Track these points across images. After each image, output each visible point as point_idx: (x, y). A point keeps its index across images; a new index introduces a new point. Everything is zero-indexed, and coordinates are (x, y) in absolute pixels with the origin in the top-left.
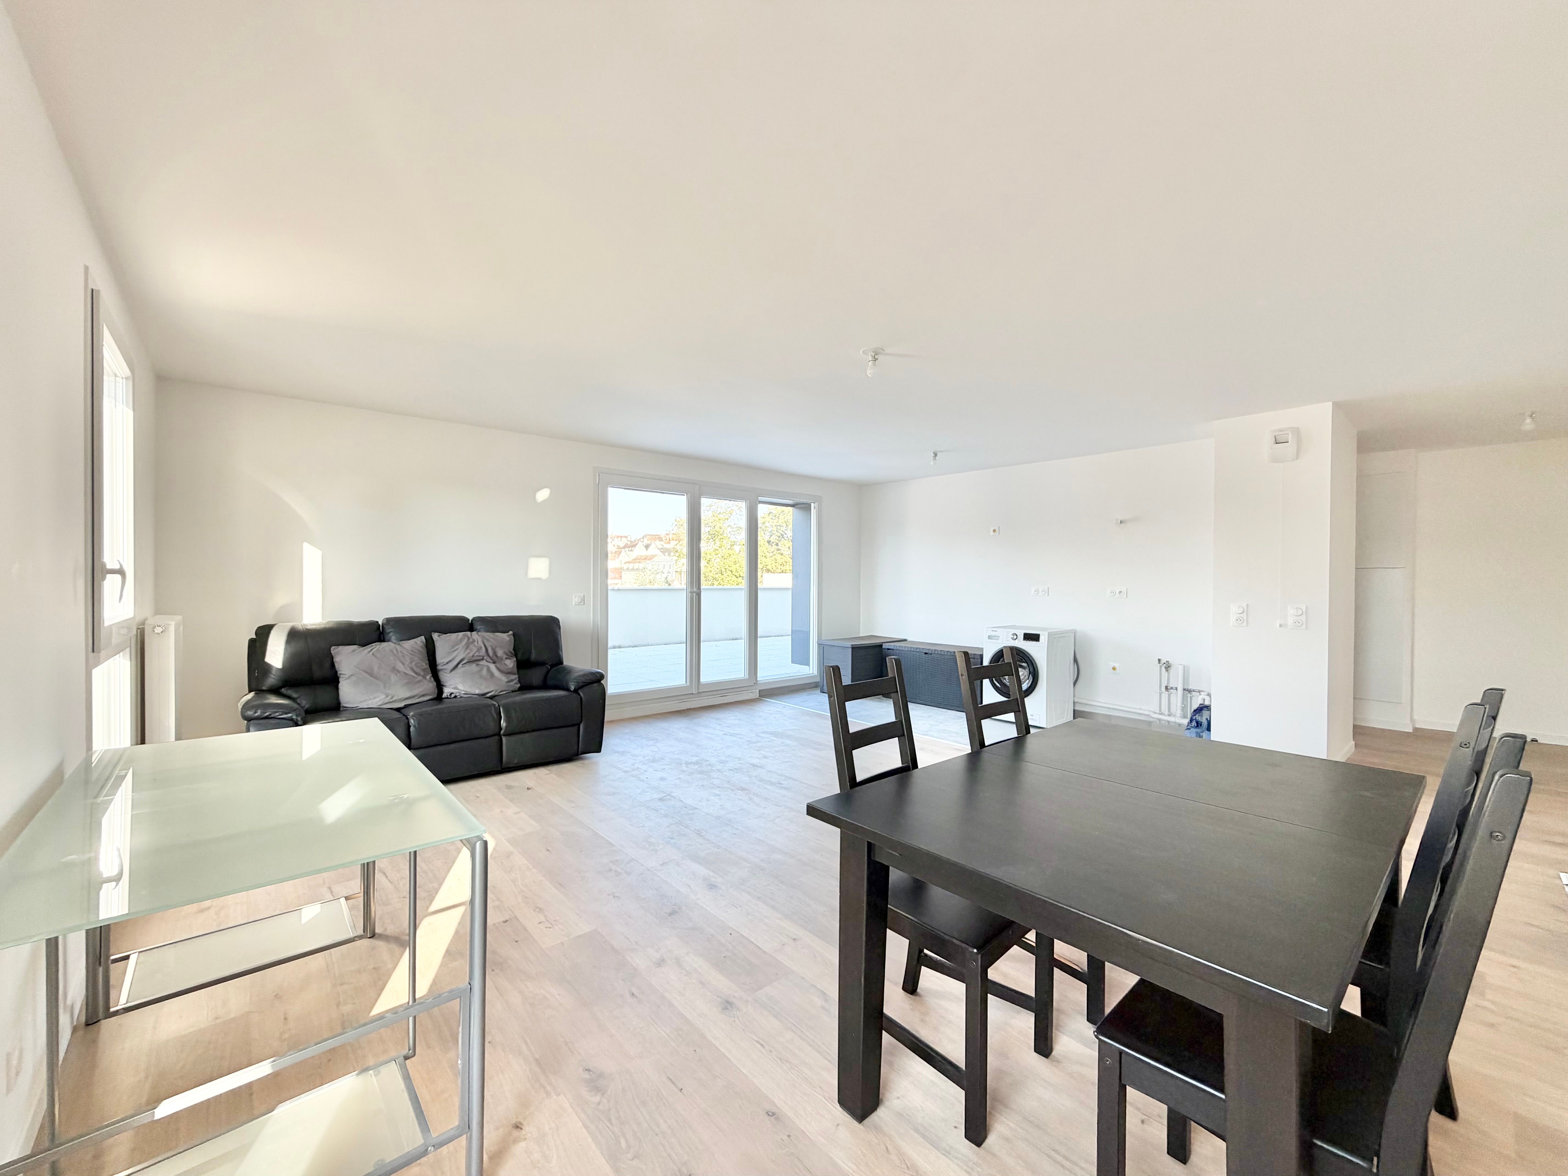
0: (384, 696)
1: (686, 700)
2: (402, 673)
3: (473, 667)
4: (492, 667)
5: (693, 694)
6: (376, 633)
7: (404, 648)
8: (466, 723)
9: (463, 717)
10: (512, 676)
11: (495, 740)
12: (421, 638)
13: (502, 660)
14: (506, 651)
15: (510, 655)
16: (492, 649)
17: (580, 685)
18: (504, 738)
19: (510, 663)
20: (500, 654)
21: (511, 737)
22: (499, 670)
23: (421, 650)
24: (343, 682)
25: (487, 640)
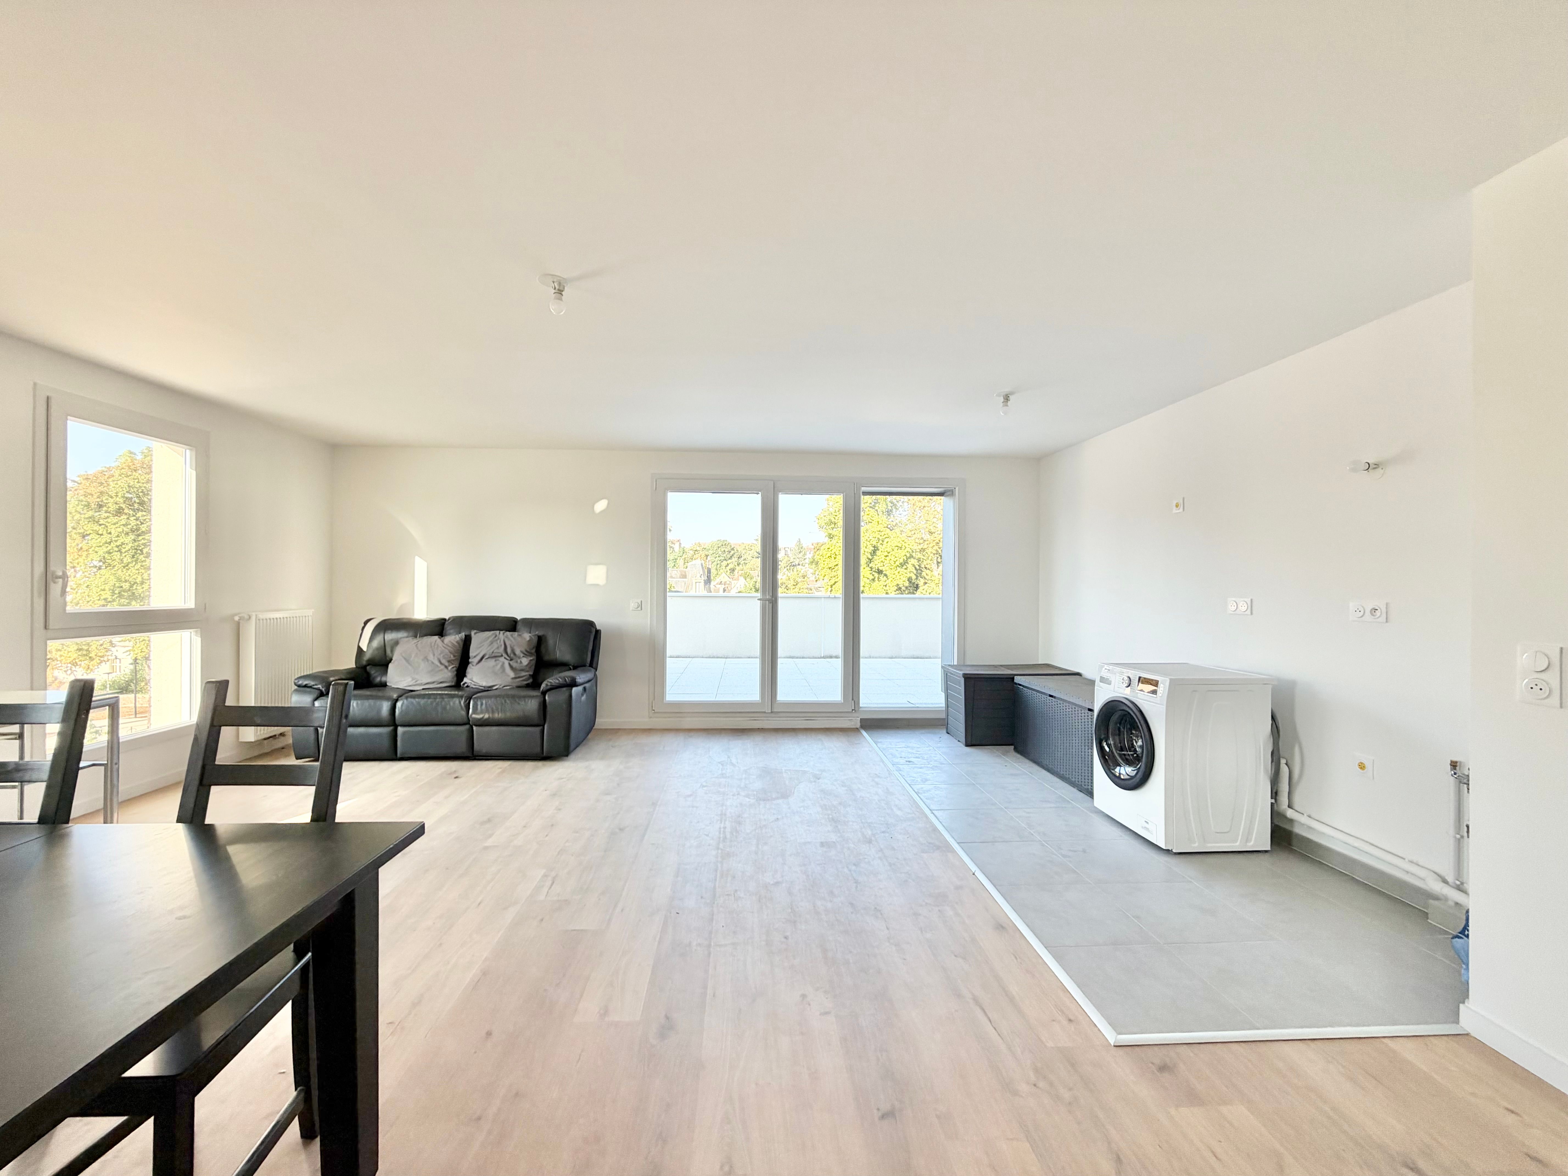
0: (410, 679)
1: (758, 719)
2: (430, 662)
3: (492, 662)
4: (507, 662)
5: (765, 712)
6: (439, 628)
7: (443, 641)
8: (439, 709)
9: (437, 704)
10: (523, 674)
11: (464, 728)
12: (463, 635)
13: (519, 658)
14: (523, 650)
15: (527, 654)
16: (511, 647)
17: (549, 687)
18: (475, 728)
19: (525, 661)
20: (518, 652)
21: (481, 729)
22: (511, 667)
23: (456, 644)
24: (390, 665)
25: (509, 639)
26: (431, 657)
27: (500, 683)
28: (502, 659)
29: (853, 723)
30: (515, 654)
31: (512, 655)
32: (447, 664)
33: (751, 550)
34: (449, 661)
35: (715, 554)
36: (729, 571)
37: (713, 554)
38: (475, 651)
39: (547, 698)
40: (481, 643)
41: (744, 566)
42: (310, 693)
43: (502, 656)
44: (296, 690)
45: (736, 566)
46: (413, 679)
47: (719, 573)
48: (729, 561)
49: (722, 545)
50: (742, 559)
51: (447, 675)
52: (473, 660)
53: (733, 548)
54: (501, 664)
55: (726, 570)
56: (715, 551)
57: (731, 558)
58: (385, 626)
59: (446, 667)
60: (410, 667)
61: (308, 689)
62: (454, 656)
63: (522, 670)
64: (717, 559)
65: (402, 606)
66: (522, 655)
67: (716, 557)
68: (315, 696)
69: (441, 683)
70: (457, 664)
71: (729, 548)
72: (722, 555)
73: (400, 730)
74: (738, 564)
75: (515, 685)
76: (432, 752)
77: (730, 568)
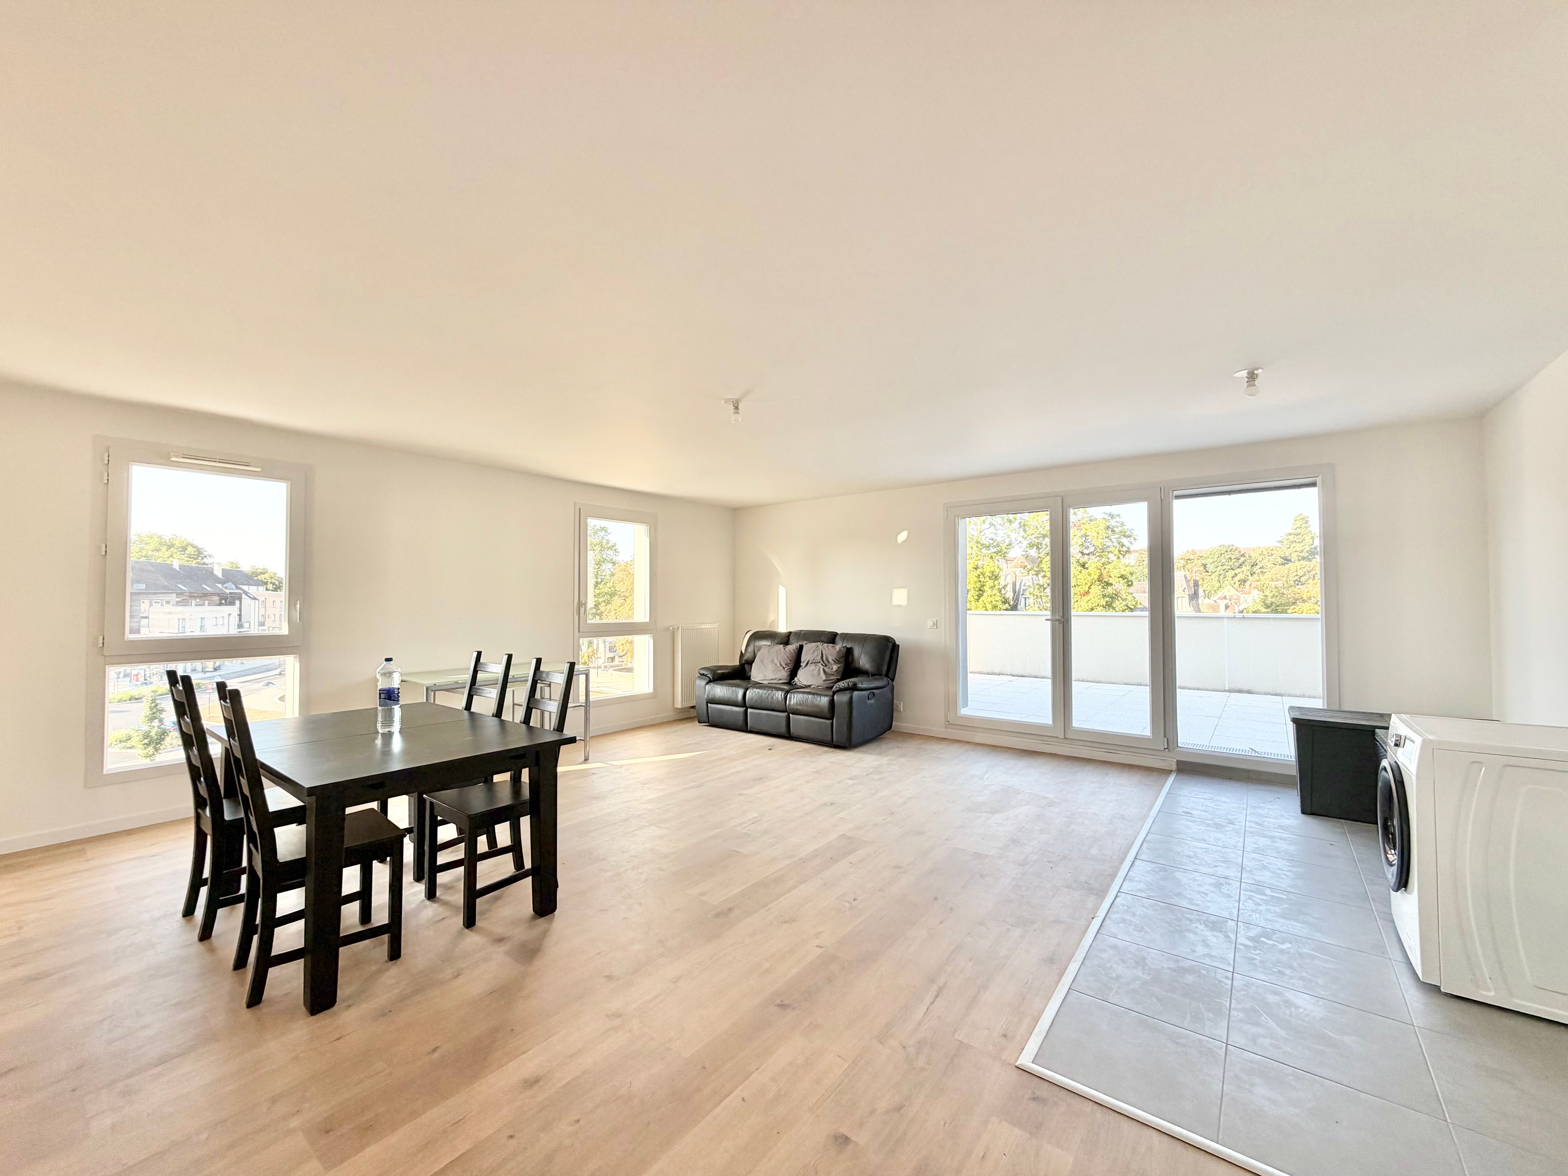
0: (760, 674)
1: (1050, 743)
2: (774, 664)
3: (813, 667)
4: (822, 668)
5: (1057, 737)
6: (786, 640)
7: (785, 649)
8: (770, 698)
9: (769, 694)
10: (832, 677)
11: (784, 714)
12: (798, 645)
13: (832, 665)
14: (834, 659)
15: (837, 661)
16: (826, 656)
17: (837, 689)
18: (791, 715)
19: (835, 667)
20: (830, 660)
21: (794, 716)
22: (824, 670)
23: (792, 651)
24: (753, 665)
25: (825, 649)
26: (776, 661)
27: (815, 683)
28: (820, 665)
29: (1166, 764)
30: (828, 662)
31: (826, 662)
32: (784, 666)
33: (1272, 555)
34: (786, 664)
35: (1216, 563)
36: (1238, 583)
37: (1213, 562)
38: (804, 658)
39: (835, 697)
40: (810, 652)
41: (1261, 576)
42: (705, 679)
43: (820, 662)
44: (699, 677)
45: (1248, 576)
46: (764, 675)
47: (1224, 585)
48: (1237, 571)
49: (1227, 551)
50: (1258, 567)
51: (783, 674)
52: (803, 664)
53: (1243, 554)
54: (818, 668)
55: (1233, 582)
56: (1216, 559)
57: (1240, 566)
58: (757, 636)
59: (784, 668)
60: (763, 666)
61: (705, 677)
62: (790, 660)
63: (833, 675)
64: (1219, 568)
65: (772, 622)
66: (833, 663)
67: (1218, 566)
68: (707, 681)
69: (780, 680)
70: (791, 666)
71: (1237, 554)
72: (1227, 564)
73: (749, 710)
74: (1251, 574)
75: (825, 686)
76: (766, 729)
77: (1239, 579)
